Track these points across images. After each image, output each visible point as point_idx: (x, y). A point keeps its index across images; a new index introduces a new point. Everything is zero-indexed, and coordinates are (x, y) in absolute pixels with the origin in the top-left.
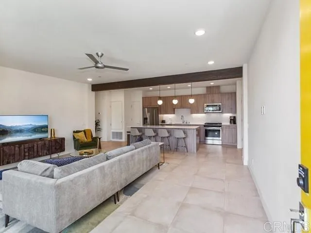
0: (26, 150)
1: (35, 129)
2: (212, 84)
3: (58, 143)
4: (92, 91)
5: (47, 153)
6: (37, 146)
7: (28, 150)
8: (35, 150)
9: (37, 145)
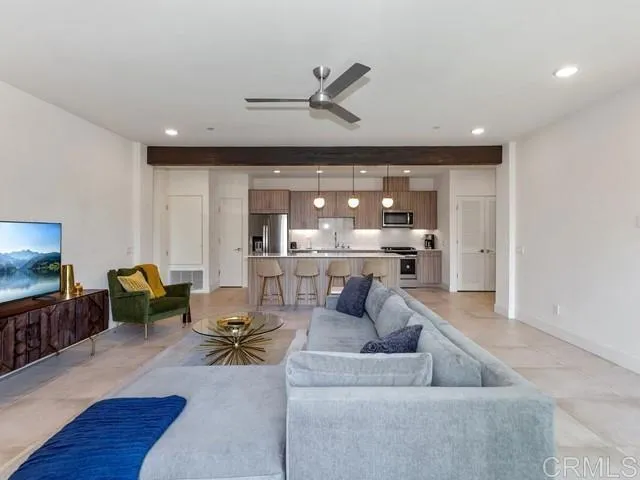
0: (21, 335)
1: (36, 265)
2: (406, 172)
3: (96, 304)
4: (148, 163)
5: (72, 336)
6: (49, 320)
7: (27, 334)
8: (44, 331)
9: (49, 315)
